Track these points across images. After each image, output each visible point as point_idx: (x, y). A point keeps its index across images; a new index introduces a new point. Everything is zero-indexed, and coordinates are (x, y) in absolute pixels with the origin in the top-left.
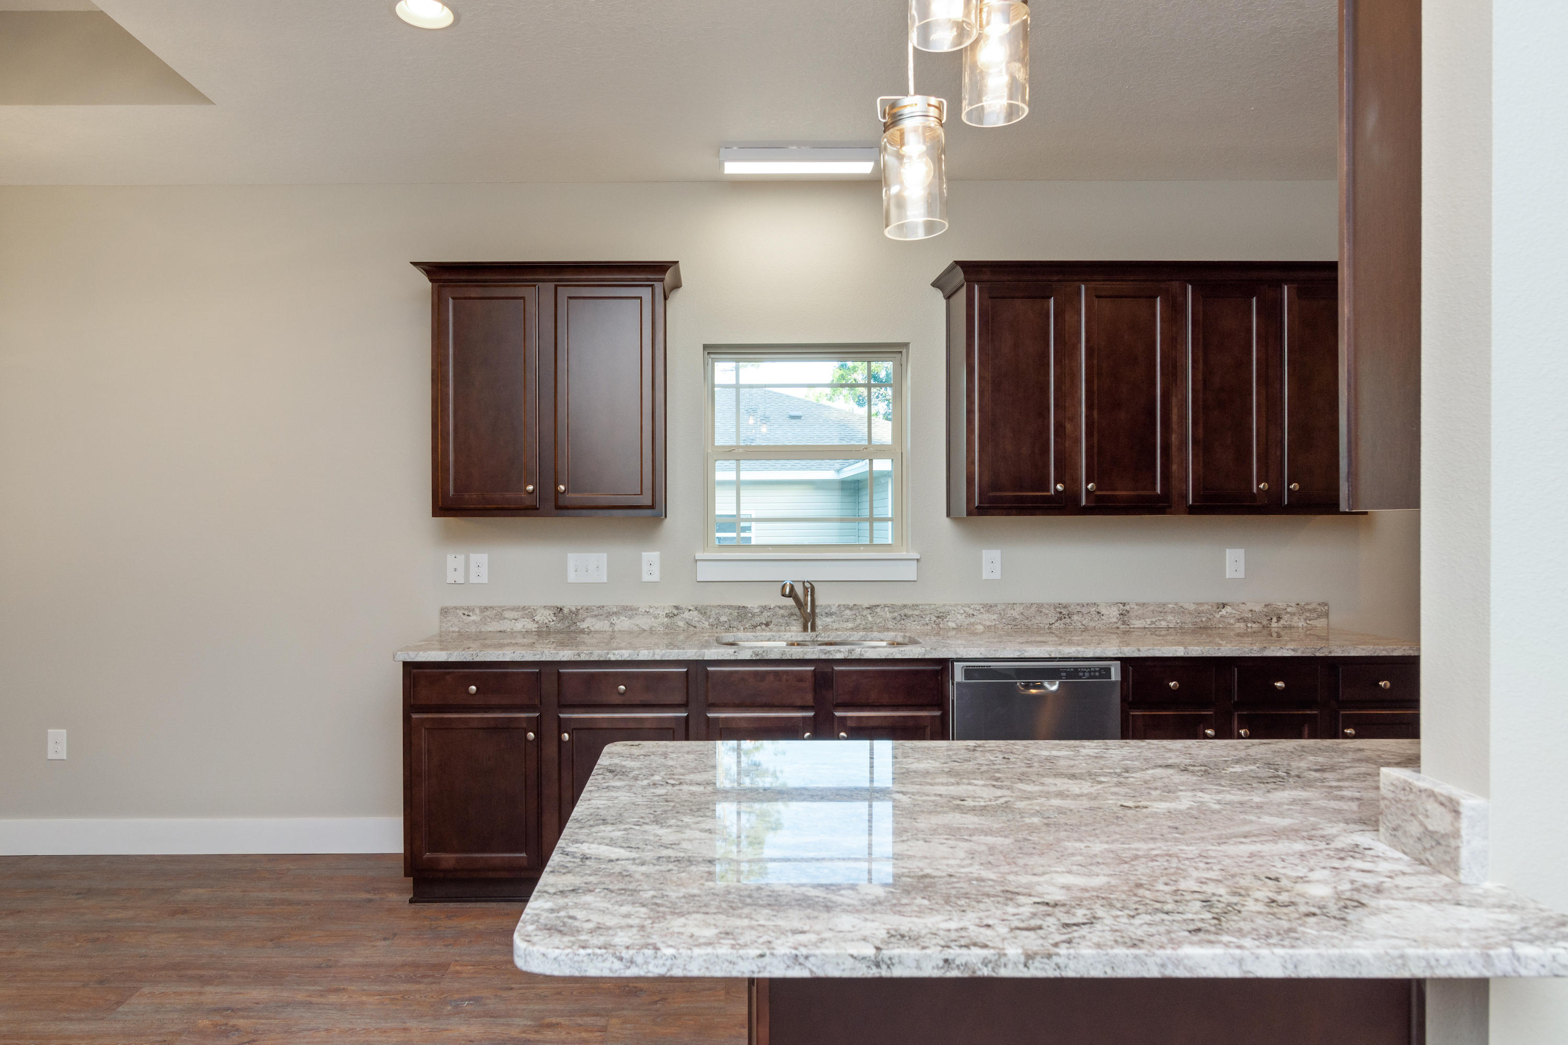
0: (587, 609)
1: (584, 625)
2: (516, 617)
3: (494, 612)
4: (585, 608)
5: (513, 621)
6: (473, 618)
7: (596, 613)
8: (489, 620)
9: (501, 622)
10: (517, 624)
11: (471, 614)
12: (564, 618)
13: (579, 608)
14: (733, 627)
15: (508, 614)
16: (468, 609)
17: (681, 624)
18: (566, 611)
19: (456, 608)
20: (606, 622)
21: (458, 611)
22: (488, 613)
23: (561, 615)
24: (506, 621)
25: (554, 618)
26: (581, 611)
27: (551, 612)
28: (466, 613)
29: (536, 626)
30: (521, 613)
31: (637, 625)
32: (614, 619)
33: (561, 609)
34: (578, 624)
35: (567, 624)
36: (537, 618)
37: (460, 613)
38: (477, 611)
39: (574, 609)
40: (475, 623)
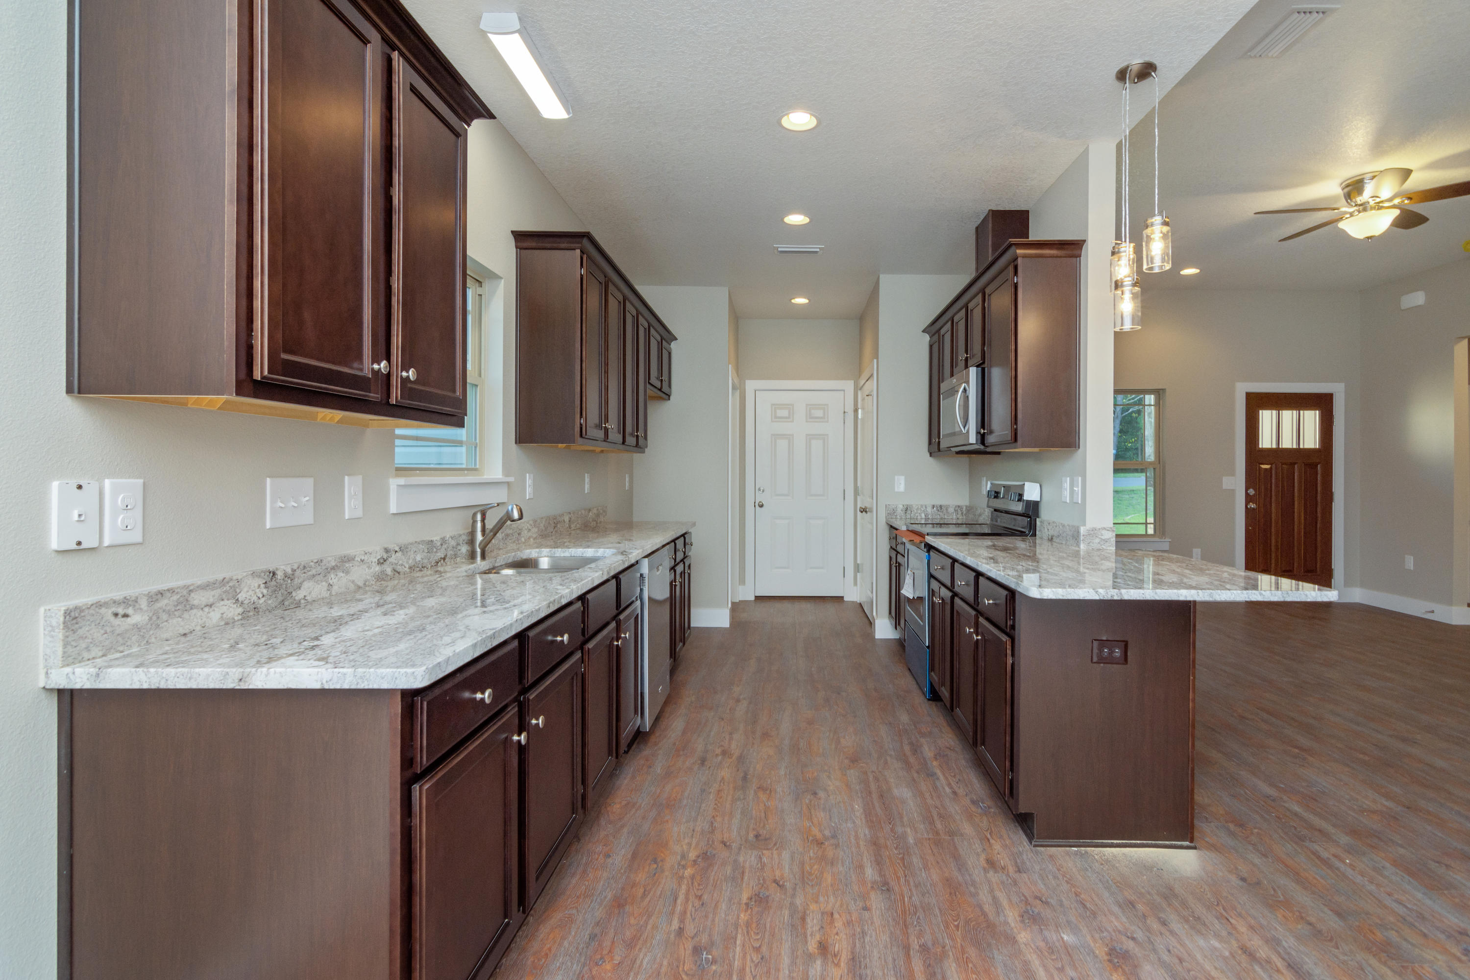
0: (305, 567)
1: (299, 595)
2: (211, 600)
3: (175, 597)
4: (301, 567)
5: (206, 609)
6: (136, 618)
7: (313, 572)
8: (164, 617)
9: (186, 615)
10: (212, 614)
11: (130, 611)
12: (279, 587)
13: (295, 567)
14: (425, 567)
15: (198, 598)
16: (126, 602)
17: (389, 571)
18: (280, 575)
19: (99, 605)
20: (324, 583)
21: (103, 610)
22: (163, 603)
23: (273, 583)
24: (194, 611)
25: (265, 591)
26: (298, 573)
27: (261, 582)
28: (121, 611)
29: (240, 610)
30: (217, 592)
31: (353, 582)
32: (333, 578)
33: (274, 574)
34: (294, 594)
35: (280, 598)
36: (241, 597)
37: (108, 613)
38: (143, 603)
39: (289, 571)
40: (139, 629)
